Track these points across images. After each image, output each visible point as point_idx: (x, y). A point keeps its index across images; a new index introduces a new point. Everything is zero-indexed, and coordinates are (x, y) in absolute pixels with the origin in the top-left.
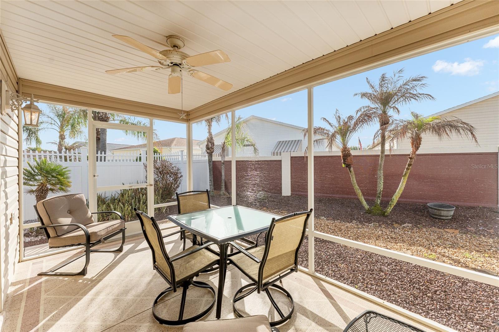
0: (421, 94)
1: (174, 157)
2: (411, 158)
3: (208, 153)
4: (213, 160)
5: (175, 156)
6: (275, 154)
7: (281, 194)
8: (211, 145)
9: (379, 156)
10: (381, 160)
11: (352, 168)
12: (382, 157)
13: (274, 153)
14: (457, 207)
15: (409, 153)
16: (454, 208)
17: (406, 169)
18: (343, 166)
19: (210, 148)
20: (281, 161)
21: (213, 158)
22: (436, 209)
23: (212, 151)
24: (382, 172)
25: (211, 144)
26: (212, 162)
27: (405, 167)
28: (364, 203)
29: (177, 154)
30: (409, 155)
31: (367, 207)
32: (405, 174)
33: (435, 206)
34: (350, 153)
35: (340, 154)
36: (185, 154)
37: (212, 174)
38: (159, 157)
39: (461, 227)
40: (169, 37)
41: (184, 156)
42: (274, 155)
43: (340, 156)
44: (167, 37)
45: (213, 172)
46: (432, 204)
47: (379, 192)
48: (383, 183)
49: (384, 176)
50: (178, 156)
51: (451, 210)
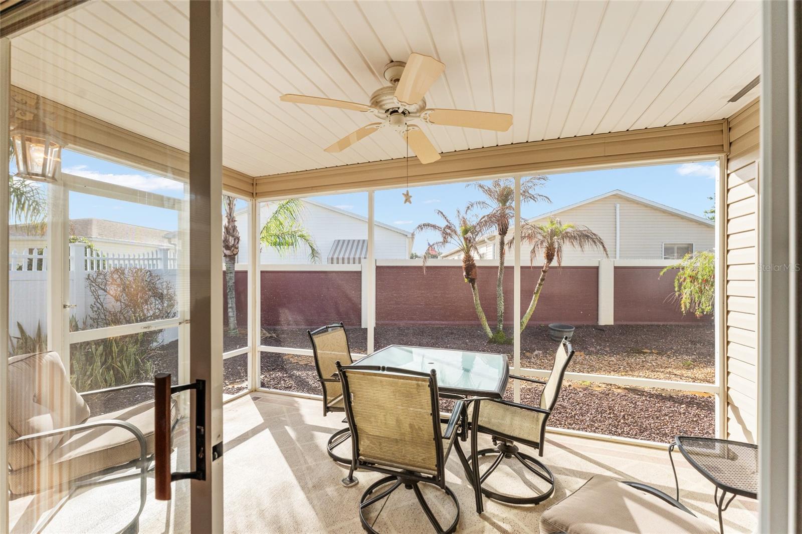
0: (540, 196)
1: (153, 262)
2: (544, 272)
3: (225, 256)
4: (235, 270)
5: (155, 259)
6: (335, 261)
7: (361, 325)
8: (233, 241)
9: (497, 267)
10: (500, 274)
11: (476, 284)
12: (501, 269)
13: (332, 259)
14: (577, 327)
15: (542, 265)
16: (573, 328)
17: (538, 285)
18: (466, 280)
19: (232, 247)
20: (360, 272)
21: (235, 266)
22: (558, 331)
23: (235, 253)
24: (501, 288)
25: (235, 239)
26: (234, 273)
27: (537, 283)
28: (488, 330)
29: (155, 257)
30: (542, 267)
31: (490, 334)
32: (537, 291)
33: (556, 327)
34: (474, 264)
35: (462, 264)
36: (170, 256)
37: (234, 296)
38: (98, 261)
39: (583, 348)
40: (398, 63)
41: (169, 261)
42: (332, 263)
43: (460, 267)
44: (392, 61)
45: (235, 292)
46: (554, 324)
47: (500, 314)
48: (504, 302)
49: (503, 293)
50: (157, 259)
51: (571, 331)
